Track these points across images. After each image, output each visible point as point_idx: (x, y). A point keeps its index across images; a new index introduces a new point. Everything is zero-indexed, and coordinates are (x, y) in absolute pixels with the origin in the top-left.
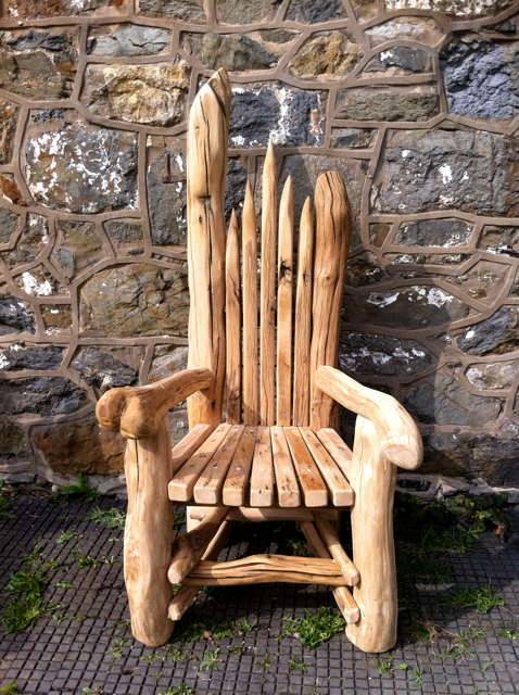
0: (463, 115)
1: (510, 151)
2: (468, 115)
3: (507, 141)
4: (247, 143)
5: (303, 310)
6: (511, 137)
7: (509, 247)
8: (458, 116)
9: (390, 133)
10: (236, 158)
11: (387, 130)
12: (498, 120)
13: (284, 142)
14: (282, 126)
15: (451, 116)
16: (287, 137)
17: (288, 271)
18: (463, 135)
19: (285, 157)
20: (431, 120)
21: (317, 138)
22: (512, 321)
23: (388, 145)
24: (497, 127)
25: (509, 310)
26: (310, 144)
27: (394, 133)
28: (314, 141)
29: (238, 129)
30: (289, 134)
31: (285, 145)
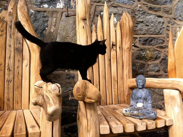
0: (119, 3)
1: (133, 14)
2: (120, 3)
3: (132, 11)
4: (49, 7)
5: (120, 60)
6: (133, 10)
7: (134, 44)
8: (117, 3)
9: (97, 6)
10: (45, 12)
11: (96, 5)
12: (129, 5)
13: (62, 8)
14: (61, 2)
15: (115, 3)
16: (63, 6)
17: (114, 46)
18: (119, 8)
19: (62, 13)
20: (109, 4)
21: (73, 6)
22: (137, 68)
23: (96, 11)
24: (129, 7)
25: (135, 64)
26: (71, 9)
27: (98, 7)
28: (73, 7)
29: (46, 2)
30: (64, 5)
31: (62, 9)
